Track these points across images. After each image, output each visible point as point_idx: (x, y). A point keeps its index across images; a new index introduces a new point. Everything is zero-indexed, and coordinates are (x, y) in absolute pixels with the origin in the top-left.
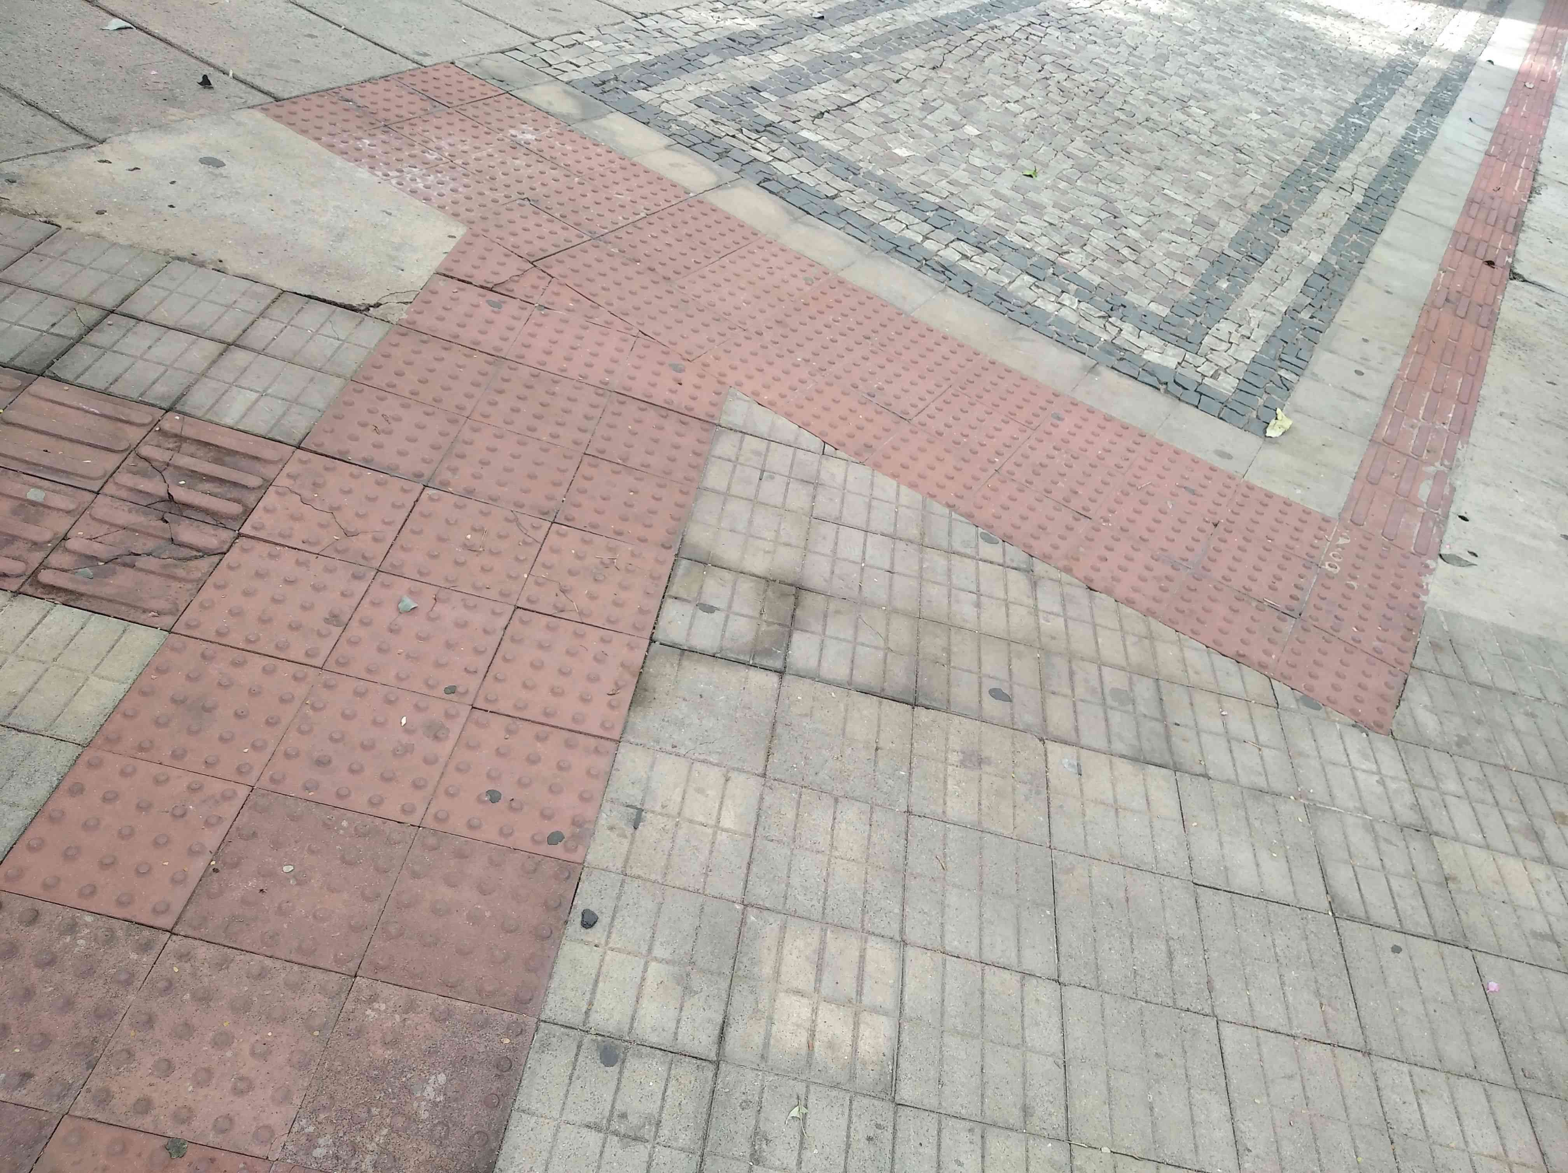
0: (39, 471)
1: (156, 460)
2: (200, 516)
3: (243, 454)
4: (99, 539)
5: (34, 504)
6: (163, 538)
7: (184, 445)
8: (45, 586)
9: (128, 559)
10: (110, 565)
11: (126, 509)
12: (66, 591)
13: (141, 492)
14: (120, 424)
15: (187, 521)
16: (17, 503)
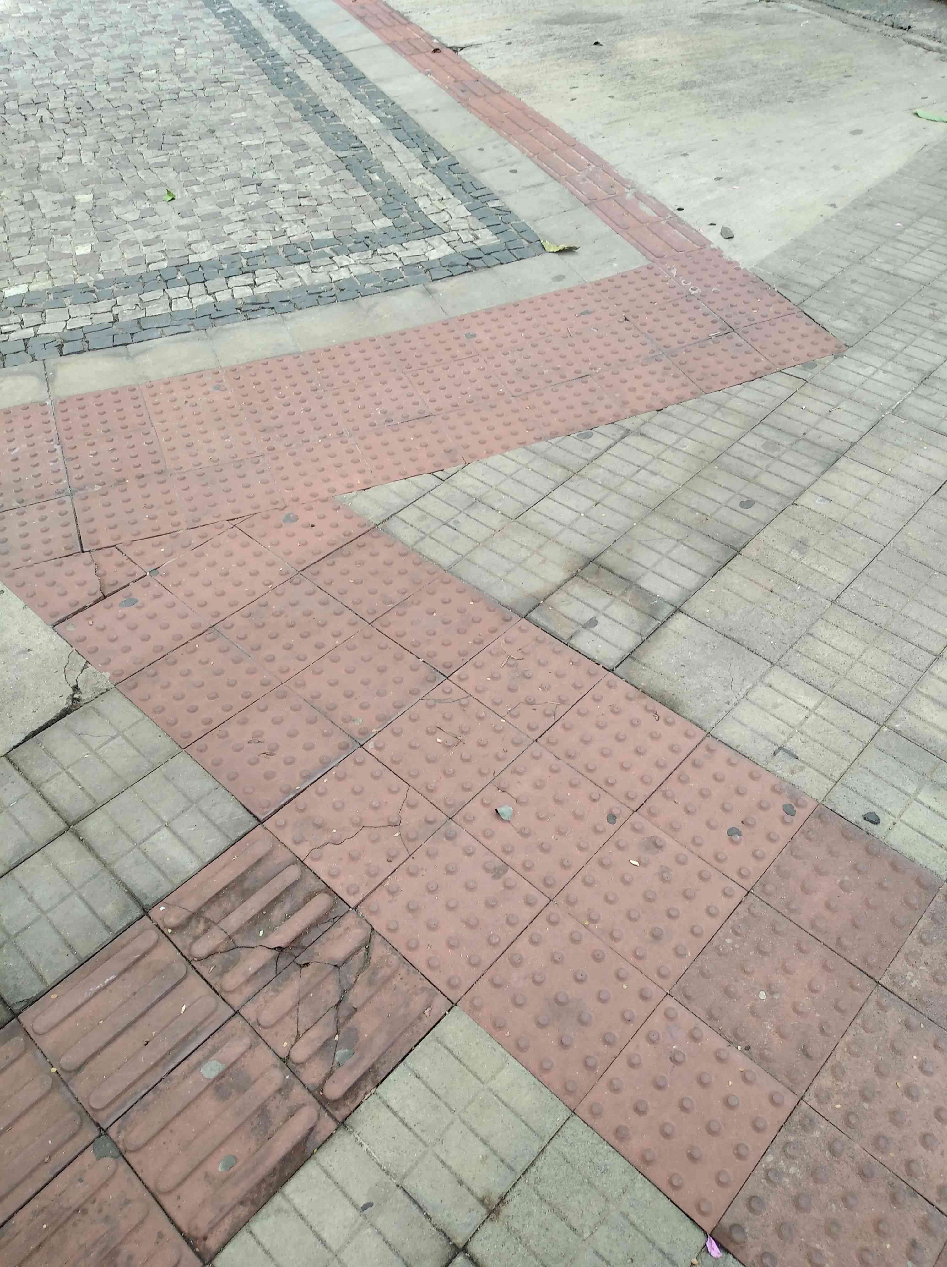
0: (173, 1058)
1: (218, 946)
2: (316, 933)
3: (247, 870)
4: (302, 1030)
5: (221, 1076)
6: (329, 974)
7: (208, 915)
8: (345, 1096)
9: (343, 1012)
10: (343, 1030)
11: (271, 993)
12: (360, 1079)
13: (255, 973)
14: (143, 962)
15: (316, 946)
16: (211, 1091)
